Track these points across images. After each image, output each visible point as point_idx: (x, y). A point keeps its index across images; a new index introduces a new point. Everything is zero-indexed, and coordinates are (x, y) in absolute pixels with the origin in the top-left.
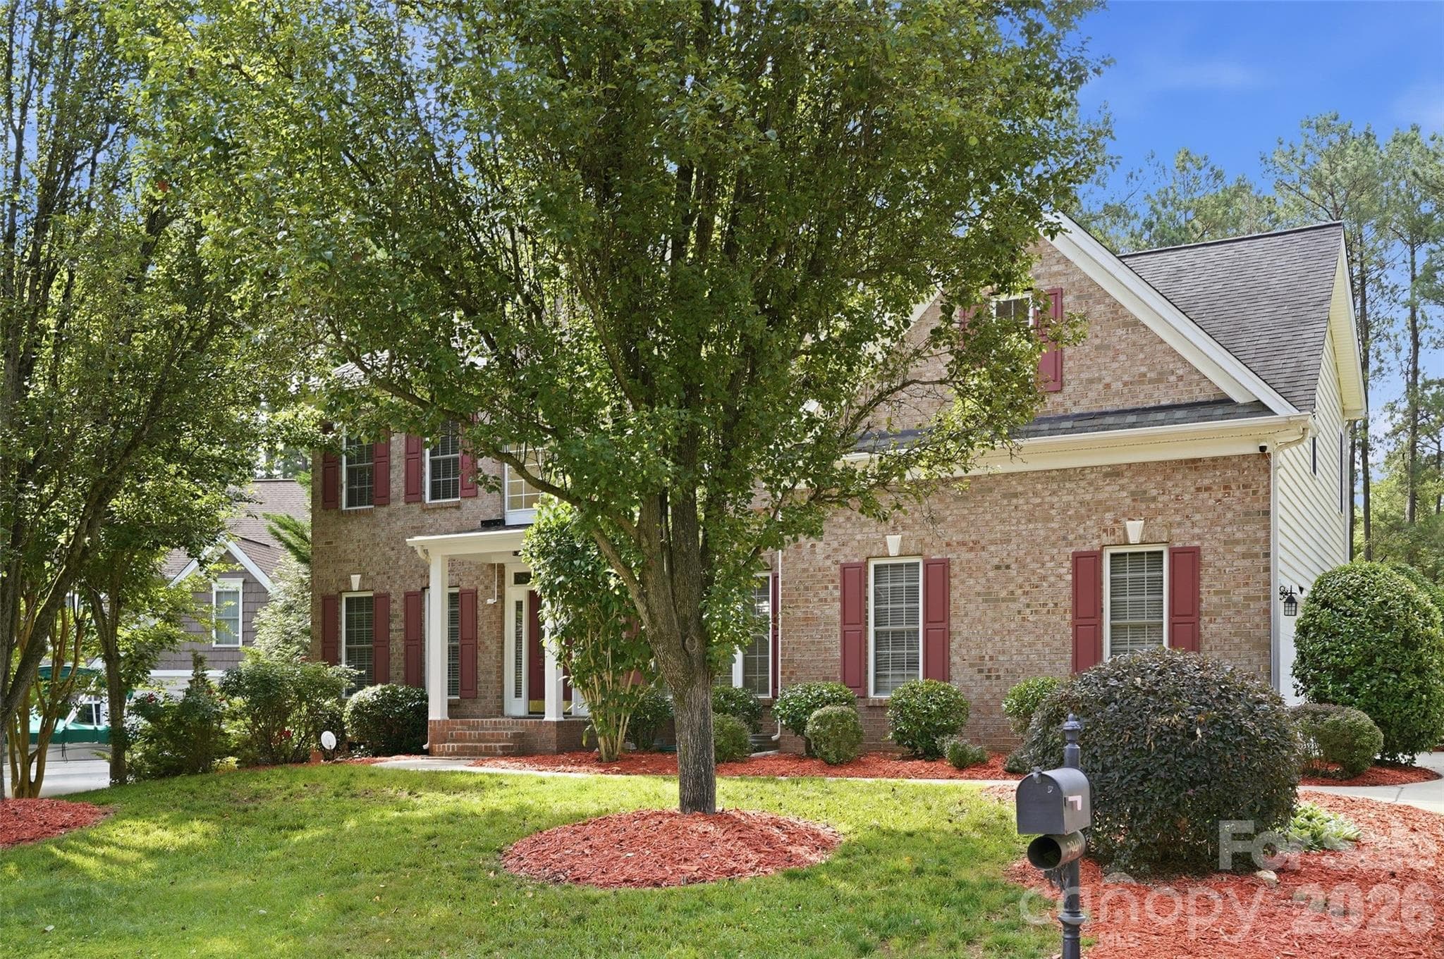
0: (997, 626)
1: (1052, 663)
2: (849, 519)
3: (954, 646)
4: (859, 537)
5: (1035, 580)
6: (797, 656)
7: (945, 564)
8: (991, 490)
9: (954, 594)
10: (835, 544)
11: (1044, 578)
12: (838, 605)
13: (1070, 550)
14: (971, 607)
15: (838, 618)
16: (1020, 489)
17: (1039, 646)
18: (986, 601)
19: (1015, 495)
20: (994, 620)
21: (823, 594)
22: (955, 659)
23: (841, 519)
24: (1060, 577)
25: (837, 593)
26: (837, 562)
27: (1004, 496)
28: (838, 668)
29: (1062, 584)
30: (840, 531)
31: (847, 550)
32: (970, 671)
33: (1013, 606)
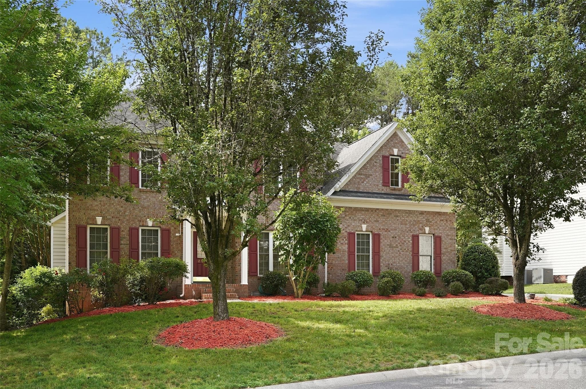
0: (393, 255)
1: (407, 266)
2: (350, 218)
3: (381, 260)
4: (353, 224)
5: (403, 242)
6: (334, 262)
7: (379, 235)
8: (391, 214)
9: (381, 245)
10: (346, 226)
11: (405, 241)
12: (347, 246)
13: (411, 234)
14: (386, 249)
15: (347, 250)
16: (399, 215)
17: (404, 261)
18: (390, 247)
19: (397, 216)
20: (392, 253)
21: (342, 242)
22: (382, 264)
23: (348, 218)
24: (409, 241)
25: (346, 242)
26: (346, 232)
27: (395, 216)
28: (347, 266)
29: (409, 244)
30: (348, 222)
31: (350, 228)
32: (386, 268)
33: (397, 249)
